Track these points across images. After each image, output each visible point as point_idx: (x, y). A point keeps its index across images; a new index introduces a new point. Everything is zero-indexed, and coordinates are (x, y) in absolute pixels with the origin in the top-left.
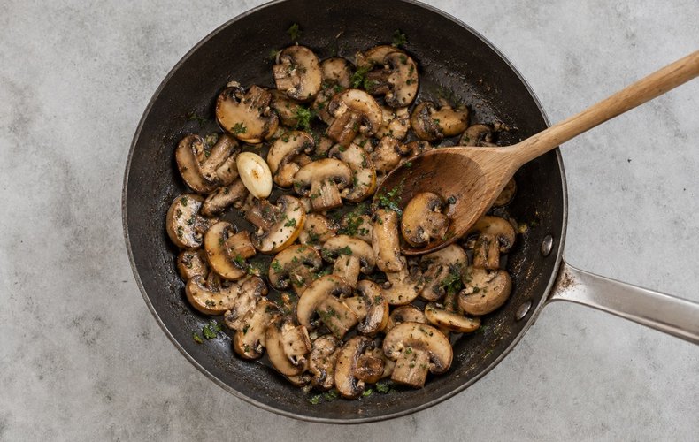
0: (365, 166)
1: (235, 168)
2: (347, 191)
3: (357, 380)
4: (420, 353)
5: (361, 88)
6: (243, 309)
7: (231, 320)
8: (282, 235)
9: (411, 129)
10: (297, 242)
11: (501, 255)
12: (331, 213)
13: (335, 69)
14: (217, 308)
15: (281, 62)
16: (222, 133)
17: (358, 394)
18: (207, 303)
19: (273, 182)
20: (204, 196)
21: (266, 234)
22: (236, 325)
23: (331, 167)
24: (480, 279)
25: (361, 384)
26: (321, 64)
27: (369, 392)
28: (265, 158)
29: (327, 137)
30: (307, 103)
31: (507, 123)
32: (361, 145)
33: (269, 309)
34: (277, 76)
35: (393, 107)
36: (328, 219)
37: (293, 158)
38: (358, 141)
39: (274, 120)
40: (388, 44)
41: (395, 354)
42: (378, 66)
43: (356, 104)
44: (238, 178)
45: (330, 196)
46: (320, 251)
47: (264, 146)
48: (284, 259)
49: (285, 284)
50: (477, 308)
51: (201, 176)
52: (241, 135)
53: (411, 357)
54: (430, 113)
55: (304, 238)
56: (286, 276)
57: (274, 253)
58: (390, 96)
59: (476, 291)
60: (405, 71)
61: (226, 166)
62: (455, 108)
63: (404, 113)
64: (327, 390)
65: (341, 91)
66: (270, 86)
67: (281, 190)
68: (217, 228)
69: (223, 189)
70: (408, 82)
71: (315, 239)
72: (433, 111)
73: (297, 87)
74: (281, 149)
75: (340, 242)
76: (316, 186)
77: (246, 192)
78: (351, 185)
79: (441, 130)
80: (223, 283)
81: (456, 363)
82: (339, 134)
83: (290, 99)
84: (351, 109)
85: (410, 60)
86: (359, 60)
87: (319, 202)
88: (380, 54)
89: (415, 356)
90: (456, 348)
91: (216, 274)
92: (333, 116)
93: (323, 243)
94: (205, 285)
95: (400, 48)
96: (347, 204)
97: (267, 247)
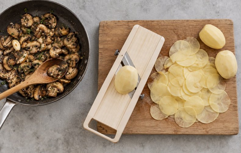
0: (43, 43)
1: (11, 43)
2: (39, 49)
3: (39, 96)
4: (55, 89)
5: (43, 24)
6: (11, 78)
7: (8, 80)
8: (22, 60)
9: (55, 34)
10: (26, 61)
11: (76, 64)
12: (35, 54)
13: (36, 19)
14: (5, 77)
15: (23, 18)
16: (9, 35)
17: (40, 99)
18: (3, 76)
19: (21, 47)
20: (4, 51)
21: (18, 59)
22: (9, 81)
23: (35, 43)
24: (71, 70)
25: (41, 97)
26: (33, 18)
27: (42, 99)
28: (19, 41)
29: (34, 36)
30: (30, 28)
31: (78, 32)
32: (43, 38)
33: (18, 78)
34: (22, 21)
35: (50, 28)
36: (34, 56)
37: (26, 41)
38: (42, 37)
39: (21, 32)
40: (49, 13)
41: (49, 89)
42: (47, 19)
43: (41, 28)
44: (12, 46)
45: (34, 50)
46: (31, 64)
47: (19, 38)
48: (22, 65)
49: (22, 72)
50: (69, 78)
51: (3, 46)
52: (13, 36)
53: (53, 90)
54: (59, 30)
55: (28, 60)
56: (22, 70)
57: (20, 64)
58: (50, 26)
59: (69, 73)
60: (53, 19)
61: (9, 43)
62: (66, 29)
63: (53, 30)
64: (32, 98)
65: (38, 24)
66: (20, 24)
67: (22, 49)
68: (6, 58)
69: (9, 49)
70: (54, 22)
71: (30, 61)
72: (60, 29)
73: (27, 24)
74: (23, 39)
75: (36, 62)
76: (31, 48)
77: (14, 50)
78: (40, 48)
79: (62, 34)
80: (8, 71)
81: (64, 91)
82: (37, 35)
83: (25, 27)
84: (40, 29)
85: (54, 17)
86: (42, 17)
87: (32, 52)
88: (47, 16)
89: (54, 89)
90: (64, 87)
91: (5, 69)
92: (36, 31)
93: (32, 62)
94: (3, 72)
95: (52, 14)
96: (39, 53)
97: (18, 62)
